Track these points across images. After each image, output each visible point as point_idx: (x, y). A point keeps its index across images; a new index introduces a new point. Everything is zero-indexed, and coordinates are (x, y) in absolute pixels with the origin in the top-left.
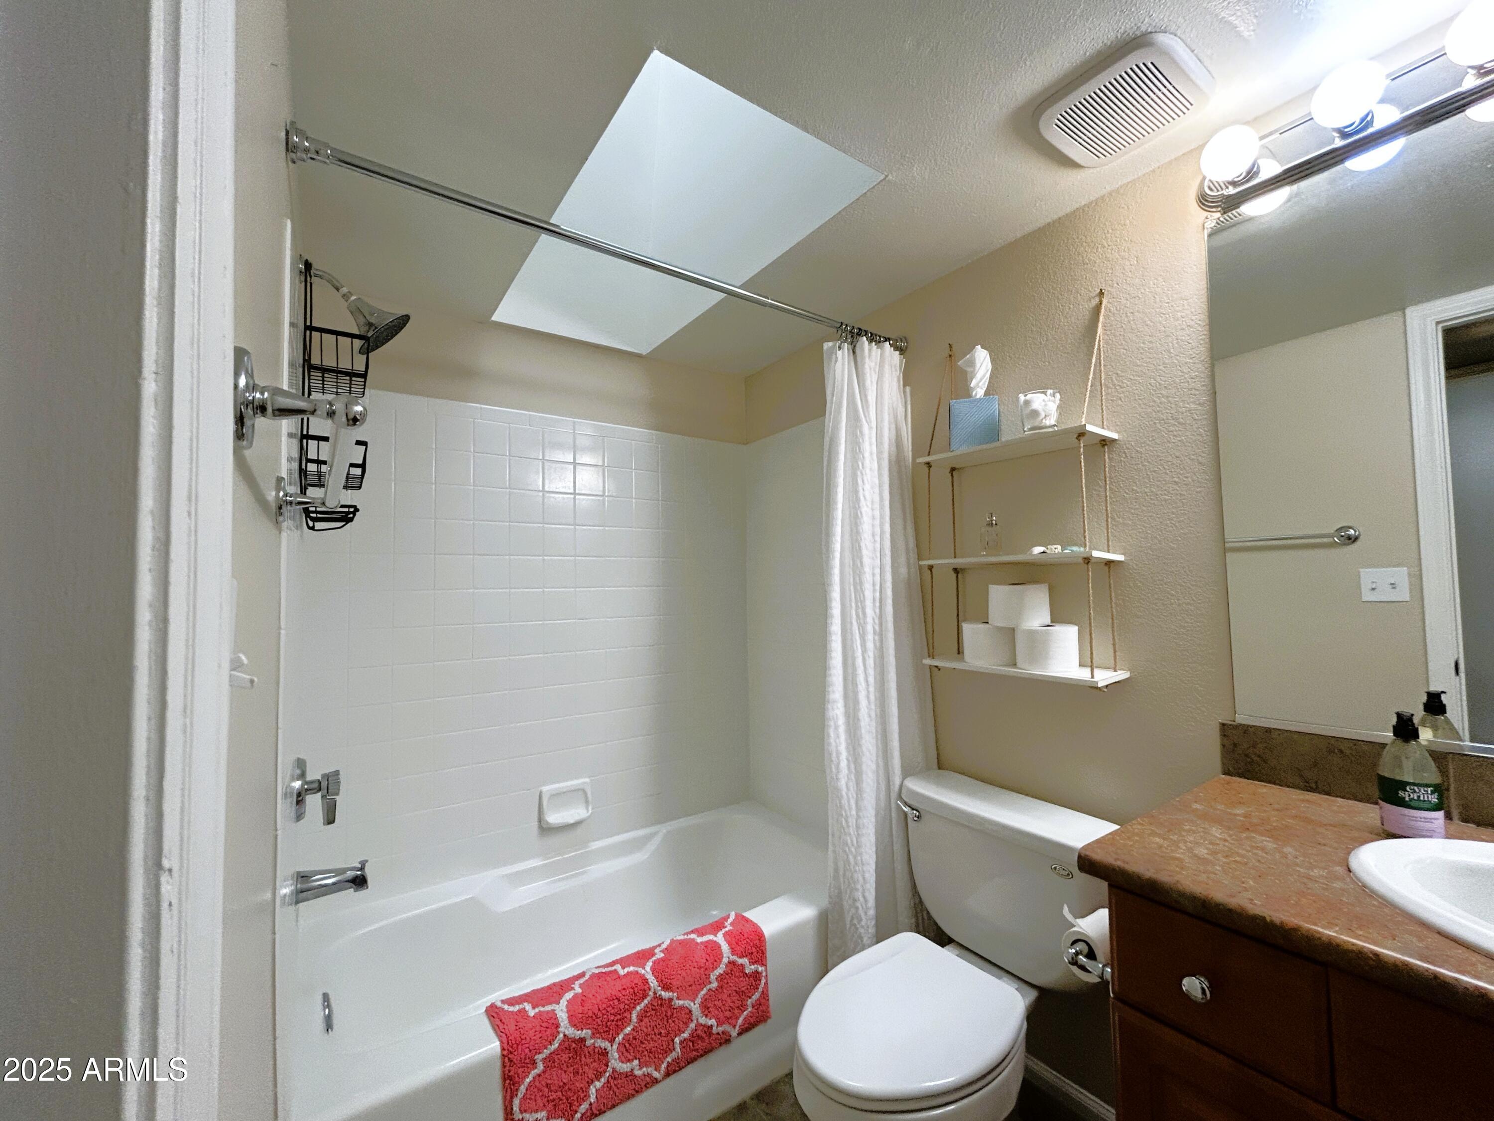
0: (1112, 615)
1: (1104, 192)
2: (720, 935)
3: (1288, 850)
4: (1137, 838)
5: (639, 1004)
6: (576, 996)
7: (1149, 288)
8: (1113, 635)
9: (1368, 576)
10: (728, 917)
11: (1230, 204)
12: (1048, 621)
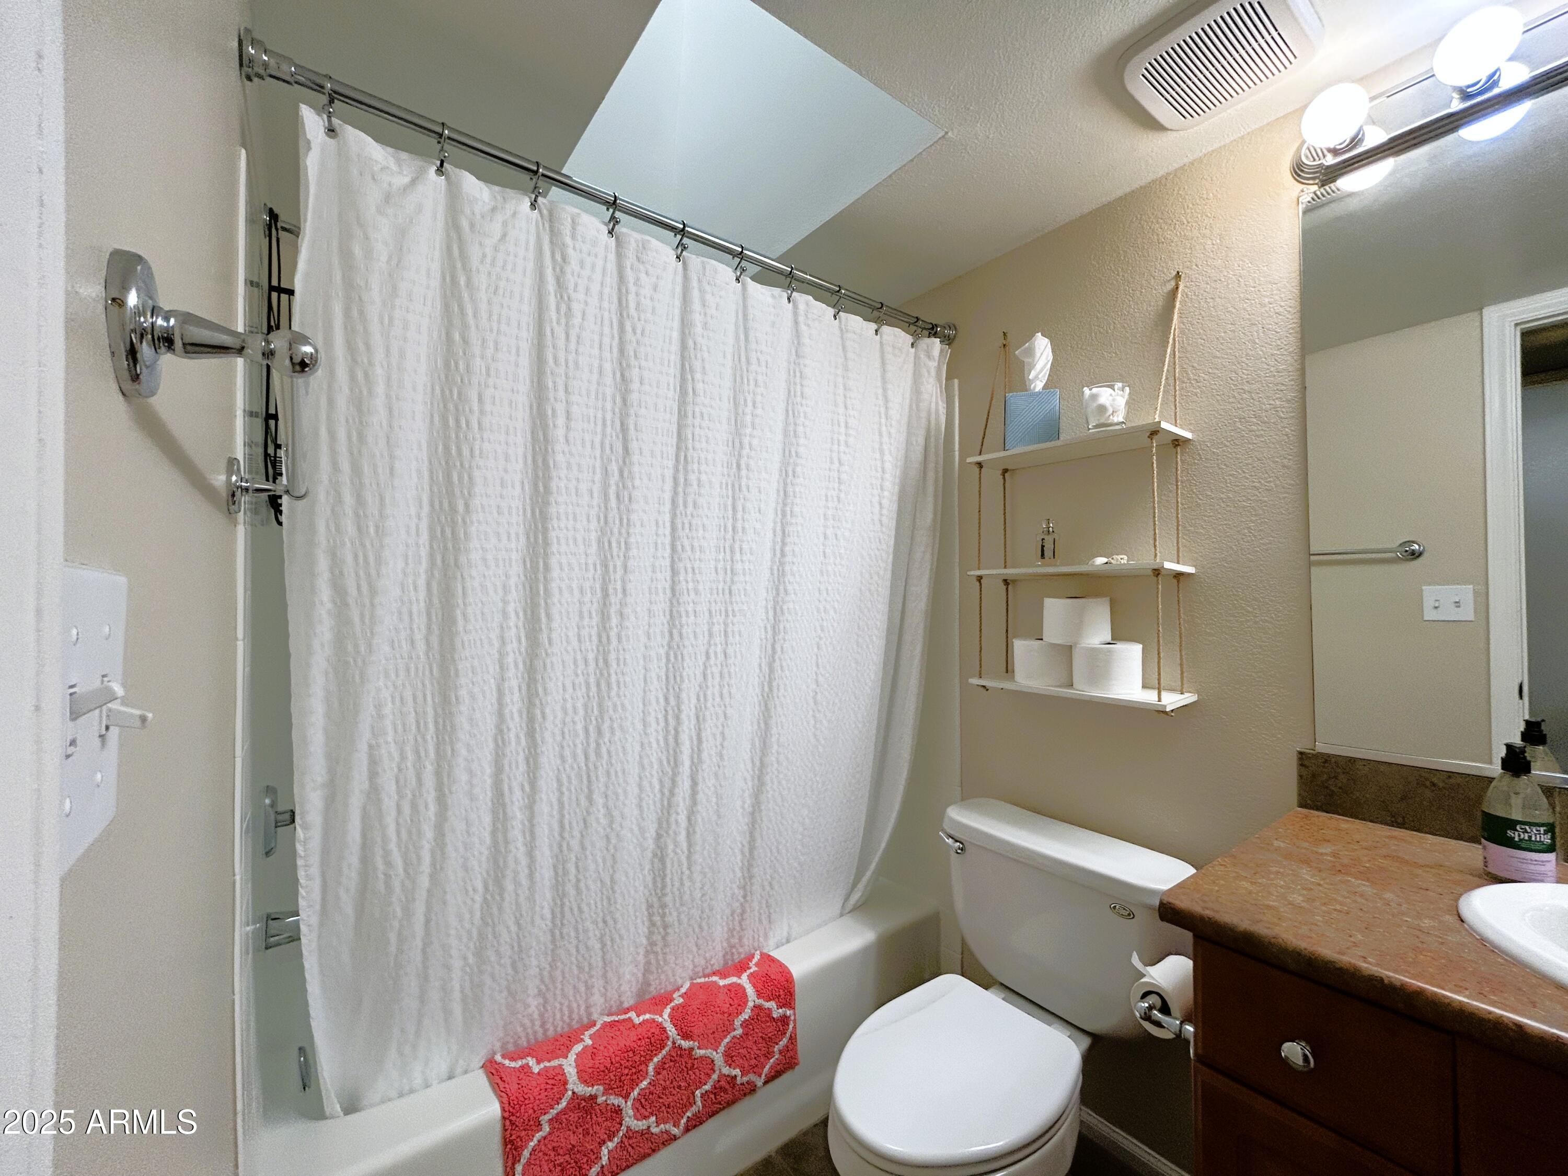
0: (1181, 634)
1: (1186, 160)
2: (745, 976)
3: (1388, 896)
4: (1222, 882)
5: (656, 1055)
6: (586, 1047)
7: (1233, 270)
8: (1181, 655)
9: (1431, 593)
10: (753, 956)
11: (1329, 175)
12: (1108, 638)
